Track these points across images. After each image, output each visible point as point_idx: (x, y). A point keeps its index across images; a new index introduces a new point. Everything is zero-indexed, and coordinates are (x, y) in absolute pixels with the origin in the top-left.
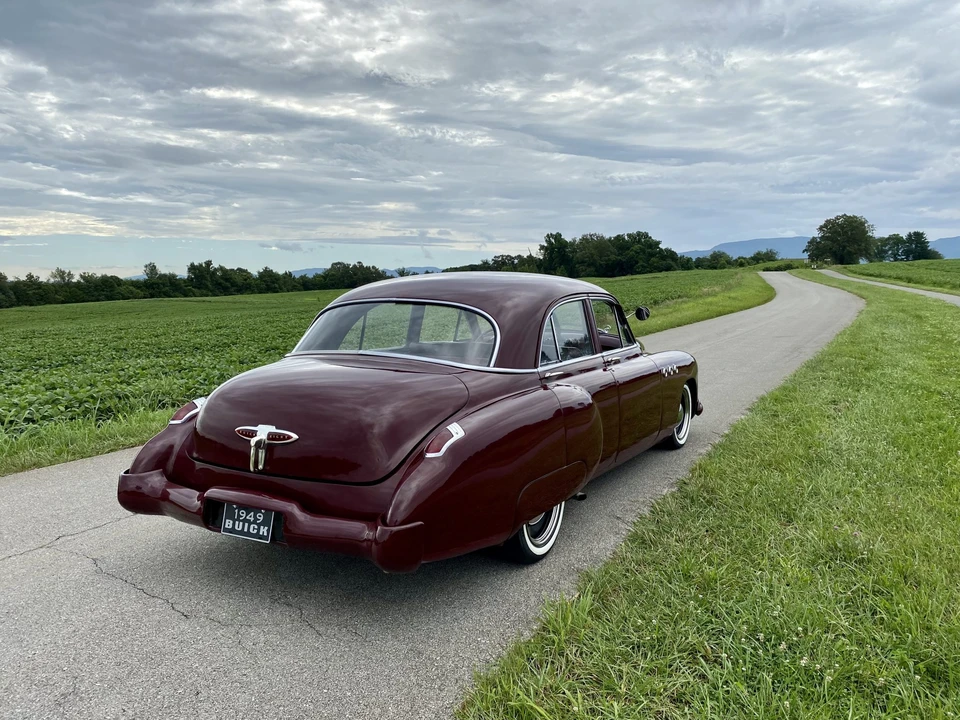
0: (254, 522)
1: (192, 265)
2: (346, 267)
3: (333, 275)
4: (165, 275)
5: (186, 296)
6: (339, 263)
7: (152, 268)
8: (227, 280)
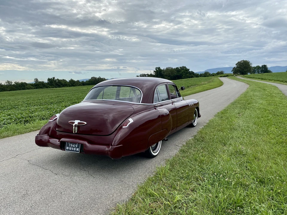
0: (75, 147)
1: (49, 78)
2: (95, 78)
3: (92, 81)
4: (40, 82)
5: (47, 88)
6: (93, 77)
7: (37, 80)
8: (59, 83)
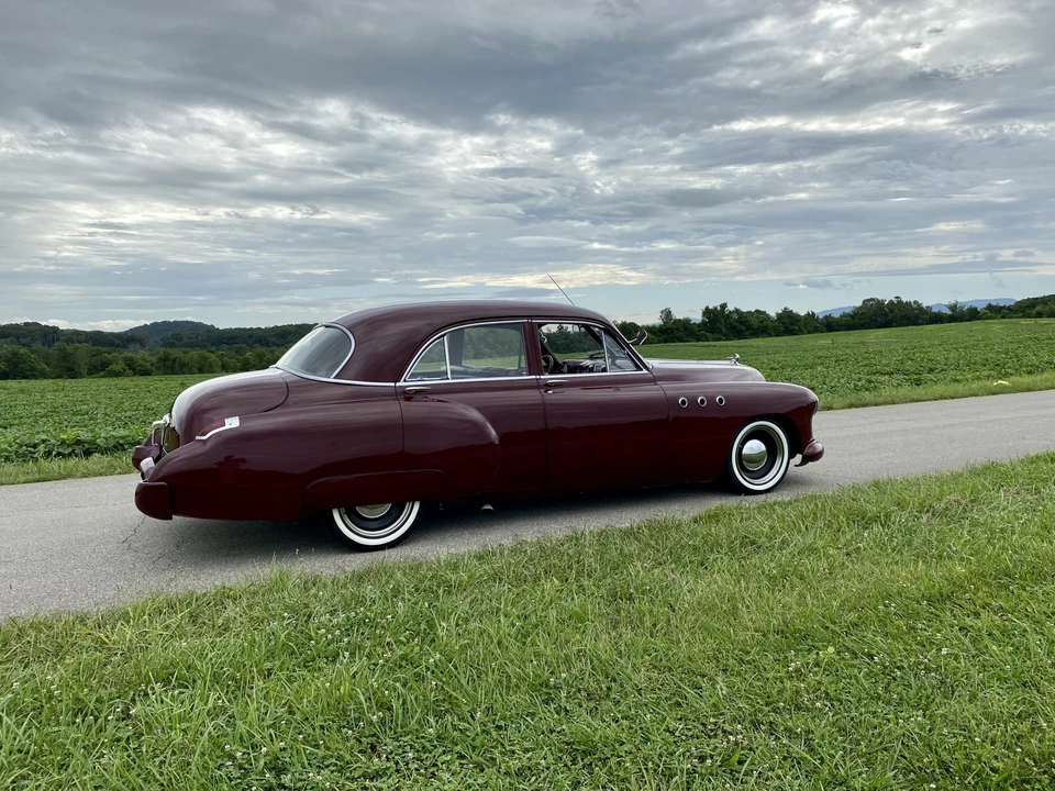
1: (707, 308)
2: (880, 303)
3: (863, 313)
4: (679, 320)
5: (698, 340)
6: (872, 299)
7: (667, 314)
8: (742, 323)
